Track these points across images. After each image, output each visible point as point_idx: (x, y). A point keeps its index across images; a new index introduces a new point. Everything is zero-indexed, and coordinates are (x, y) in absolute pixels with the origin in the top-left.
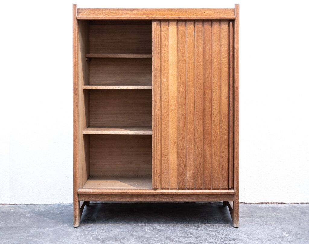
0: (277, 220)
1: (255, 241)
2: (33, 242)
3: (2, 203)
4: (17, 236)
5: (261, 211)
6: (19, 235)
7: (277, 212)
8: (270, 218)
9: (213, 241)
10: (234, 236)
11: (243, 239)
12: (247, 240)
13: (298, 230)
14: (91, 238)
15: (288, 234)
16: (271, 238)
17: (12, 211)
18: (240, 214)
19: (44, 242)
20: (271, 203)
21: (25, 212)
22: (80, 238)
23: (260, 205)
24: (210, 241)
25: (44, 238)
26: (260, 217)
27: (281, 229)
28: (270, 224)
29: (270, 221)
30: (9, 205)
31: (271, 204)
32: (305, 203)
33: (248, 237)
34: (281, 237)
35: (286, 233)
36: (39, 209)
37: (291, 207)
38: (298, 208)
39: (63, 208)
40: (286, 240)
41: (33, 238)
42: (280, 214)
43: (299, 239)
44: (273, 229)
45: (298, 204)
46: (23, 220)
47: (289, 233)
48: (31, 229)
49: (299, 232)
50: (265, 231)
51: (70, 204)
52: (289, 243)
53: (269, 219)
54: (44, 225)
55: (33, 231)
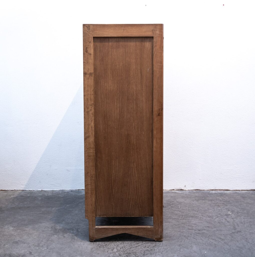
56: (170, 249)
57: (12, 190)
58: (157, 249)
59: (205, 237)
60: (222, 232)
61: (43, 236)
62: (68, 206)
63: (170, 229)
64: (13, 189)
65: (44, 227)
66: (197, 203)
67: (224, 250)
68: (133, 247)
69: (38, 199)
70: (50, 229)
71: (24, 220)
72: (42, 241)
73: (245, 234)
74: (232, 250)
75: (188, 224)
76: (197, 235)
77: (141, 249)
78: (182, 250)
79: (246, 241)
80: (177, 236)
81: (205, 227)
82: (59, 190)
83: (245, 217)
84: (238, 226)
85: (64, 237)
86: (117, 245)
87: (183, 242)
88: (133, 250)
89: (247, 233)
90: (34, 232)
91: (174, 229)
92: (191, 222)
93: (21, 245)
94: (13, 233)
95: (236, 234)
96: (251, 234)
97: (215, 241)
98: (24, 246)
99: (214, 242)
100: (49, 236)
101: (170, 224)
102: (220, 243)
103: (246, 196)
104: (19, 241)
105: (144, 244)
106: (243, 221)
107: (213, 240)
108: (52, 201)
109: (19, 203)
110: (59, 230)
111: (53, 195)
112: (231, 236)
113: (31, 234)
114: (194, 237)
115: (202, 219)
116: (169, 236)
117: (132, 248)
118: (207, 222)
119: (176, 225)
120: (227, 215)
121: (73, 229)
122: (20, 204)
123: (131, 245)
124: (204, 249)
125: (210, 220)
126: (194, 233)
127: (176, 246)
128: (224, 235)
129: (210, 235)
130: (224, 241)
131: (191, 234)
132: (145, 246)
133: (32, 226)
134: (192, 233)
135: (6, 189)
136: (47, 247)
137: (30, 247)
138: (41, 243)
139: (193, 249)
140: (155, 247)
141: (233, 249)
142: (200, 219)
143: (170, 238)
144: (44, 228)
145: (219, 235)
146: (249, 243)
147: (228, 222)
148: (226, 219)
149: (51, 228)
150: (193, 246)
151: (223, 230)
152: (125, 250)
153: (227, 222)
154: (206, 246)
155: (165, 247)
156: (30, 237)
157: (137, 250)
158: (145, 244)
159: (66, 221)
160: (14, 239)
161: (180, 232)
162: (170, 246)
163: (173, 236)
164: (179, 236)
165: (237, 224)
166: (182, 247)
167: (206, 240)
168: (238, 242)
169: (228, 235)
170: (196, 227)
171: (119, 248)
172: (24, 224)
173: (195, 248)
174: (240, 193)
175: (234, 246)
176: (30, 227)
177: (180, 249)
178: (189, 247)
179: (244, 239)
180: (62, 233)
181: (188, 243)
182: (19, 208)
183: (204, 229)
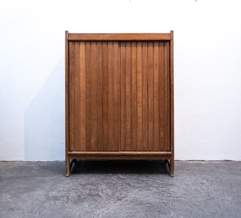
0: (200, 172)
1: (184, 186)
2: (38, 186)
3: (19, 160)
4: (28, 182)
5: (189, 166)
6: (29, 182)
7: (200, 166)
8: (195, 170)
9: (157, 185)
10: (171, 183)
11: (177, 184)
12: (179, 185)
13: (213, 179)
14: (77, 183)
16: (195, 184)
17: (26, 165)
18: (175, 168)
19: (45, 186)
20: (196, 161)
21: (34, 167)
22: (70, 183)
23: (189, 162)
24: (155, 186)
25: (46, 184)
26: (189, 170)
27: (202, 178)
28: (195, 174)
29: (195, 173)
30: (24, 162)
32: (218, 161)
33: (180, 183)
34: (201, 183)
35: (205, 180)
36: (44, 164)
37: (209, 163)
38: (214, 164)
39: (59, 164)
40: (205, 185)
41: (38, 184)
42: (202, 168)
43: (214, 184)
44: (197, 178)
46: (33, 172)
47: (207, 181)
48: (37, 178)
49: (214, 180)
50: (191, 179)
52: (207, 187)
54: (46, 175)
55: (39, 179)
56: (150, 215)
57: (11, 161)
58: (138, 214)
59: (182, 204)
60: (197, 199)
61: (37, 203)
62: (60, 176)
63: (151, 197)
64: (13, 160)
65: (37, 195)
66: (176, 172)
67: (199, 215)
69: (35, 169)
70: (43, 197)
71: (21, 188)
72: (35, 208)
73: (218, 201)
74: (206, 215)
75: (167, 191)
76: (175, 202)
77: (124, 215)
78: (160, 216)
79: (219, 207)
80: (157, 203)
82: (54, 161)
83: (218, 185)
84: (212, 194)
85: (56, 204)
86: (103, 211)
87: (162, 208)
88: (116, 216)
89: (219, 199)
90: (29, 200)
91: (155, 197)
92: (170, 190)
93: (16, 212)
94: (9, 200)
95: (210, 201)
96: (223, 201)
97: (191, 208)
98: (19, 212)
99: (190, 208)
100: (42, 203)
101: (151, 192)
102: (195, 209)
103: (220, 166)
104: (14, 208)
105: (127, 211)
106: (216, 189)
107: (189, 206)
108: (47, 171)
109: (17, 173)
110: (52, 198)
111: (48, 165)
112: (205, 202)
113: (25, 201)
114: (172, 204)
115: (180, 187)
116: (149, 203)
117: (116, 214)
118: (184, 190)
119: (156, 193)
120: (202, 183)
121: (64, 197)
123: (115, 211)
125: (187, 188)
128: (199, 201)
129: (186, 202)
130: (199, 208)
131: (169, 201)
132: (128, 213)
133: (27, 194)
134: (171, 200)
135: (7, 161)
136: (39, 213)
137: (24, 213)
138: (34, 210)
139: (171, 215)
140: (137, 213)
141: (207, 214)
142: (178, 187)
143: (151, 204)
144: (38, 195)
145: (195, 201)
147: (203, 190)
148: (201, 187)
149: (44, 195)
150: (171, 212)
151: (198, 197)
152: (109, 216)
153: (202, 190)
154: (183, 212)
155: (146, 213)
156: (24, 204)
157: (120, 216)
158: (127, 210)
159: (58, 189)
160: (10, 206)
161: (160, 199)
162: (150, 212)
163: (153, 203)
164: (159, 203)
165: (211, 192)
166: (161, 213)
167: (183, 207)
168: (211, 208)
169: (203, 202)
170: (174, 194)
171: (104, 214)
172: (20, 192)
173: (172, 214)
174: (214, 163)
175: (208, 212)
176: (26, 195)
177: (159, 215)
178: (167, 213)
179: (216, 206)
180: (54, 200)
181: (167, 209)
182: (17, 178)
183: (182, 196)
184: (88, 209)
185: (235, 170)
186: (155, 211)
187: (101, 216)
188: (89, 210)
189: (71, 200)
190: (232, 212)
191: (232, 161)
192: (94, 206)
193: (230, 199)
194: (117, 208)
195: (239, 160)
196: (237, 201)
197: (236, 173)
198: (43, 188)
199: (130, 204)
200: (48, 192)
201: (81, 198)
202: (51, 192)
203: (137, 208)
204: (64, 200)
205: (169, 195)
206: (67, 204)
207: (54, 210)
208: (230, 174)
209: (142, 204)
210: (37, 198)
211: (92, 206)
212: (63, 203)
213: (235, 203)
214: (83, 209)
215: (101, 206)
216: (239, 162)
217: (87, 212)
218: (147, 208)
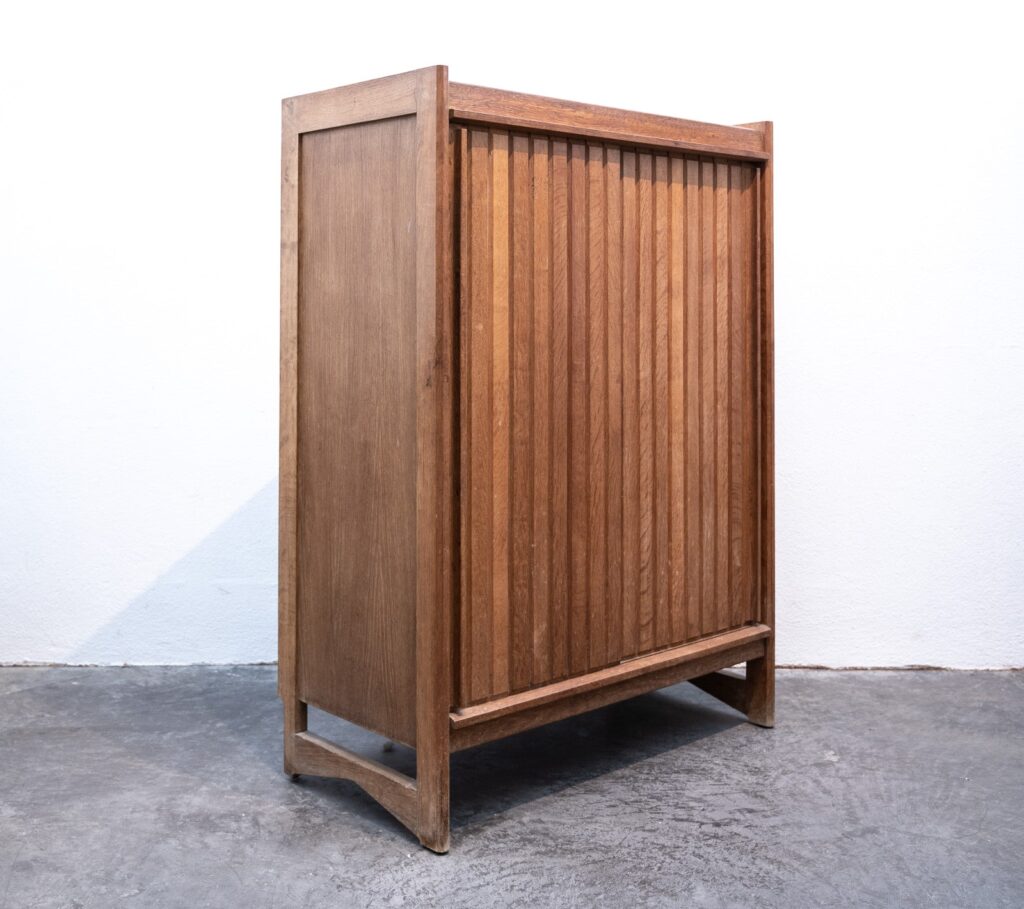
0: (807, 716)
1: (745, 774)
2: (129, 772)
3: (47, 661)
4: (88, 754)
6: (92, 751)
7: (807, 692)
10: (687, 761)
11: (712, 769)
12: (723, 772)
13: (866, 745)
15: (839, 757)
16: (791, 767)
17: (75, 683)
20: (790, 667)
21: (108, 688)
25: (160, 761)
27: (818, 741)
28: (788, 727)
29: (787, 719)
30: (67, 669)
31: (788, 670)
32: (885, 669)
33: (725, 762)
34: (817, 765)
35: (832, 752)
37: (845, 678)
38: (864, 683)
39: (214, 678)
40: (833, 772)
41: (130, 760)
42: (816, 699)
43: (871, 769)
44: (797, 742)
45: (866, 669)
46: (104, 709)
47: (841, 754)
48: (125, 735)
49: (869, 751)
51: (231, 665)
52: (843, 780)
53: (785, 712)
54: (159, 723)
55: (131, 739)
56: (605, 898)
57: (14, 663)
58: (557, 896)
59: (741, 853)
60: (804, 830)
61: (127, 841)
62: (220, 727)
63: (606, 820)
64: (20, 661)
65: (127, 808)
67: (816, 902)
68: (464, 887)
69: (111, 699)
70: (153, 816)
71: (57, 779)
72: (122, 862)
73: (891, 840)
74: (845, 902)
75: (674, 798)
77: (495, 897)
78: (651, 902)
79: (899, 868)
80: (632, 847)
81: (739, 811)
82: (189, 663)
83: (891, 775)
84: (866, 809)
85: (206, 846)
86: (405, 880)
87: (656, 869)
88: (464, 902)
89: (900, 835)
90: (94, 826)
91: (622, 820)
92: (687, 793)
93: (43, 877)
94: (14, 828)
95: (859, 840)
96: (917, 841)
97: (779, 869)
98: (55, 880)
99: (776, 872)
100: (149, 841)
101: (604, 799)
102: (797, 874)
103: (891, 690)
104: (35, 860)
105: (508, 879)
106: (882, 789)
107: (772, 862)
108: (164, 706)
109: (40, 714)
110: (188, 820)
111: (168, 683)
112: (840, 847)
113: (80, 834)
114: (697, 852)
115: (728, 781)
116: (601, 845)
117: (460, 892)
118: (746, 792)
119: (626, 803)
120: (822, 765)
121: (240, 817)
122: (43, 716)
123: (459, 881)
124: (736, 897)
125: (757, 784)
126: (698, 837)
127: (628, 885)
128: (811, 842)
129: (756, 846)
130: (814, 869)
131: (685, 838)
132: (512, 887)
134: (690, 835)
136: (141, 884)
137: (74, 884)
138: (117, 870)
139: (696, 898)
140: (550, 888)
141: (848, 898)
142: (719, 780)
143: (606, 853)
144: (130, 809)
145: (795, 842)
146: (909, 874)
147: (826, 792)
148: (816, 781)
149: (158, 810)
150: (695, 888)
151: (809, 825)
153: (821, 794)
154: (745, 885)
155: (587, 891)
156: (76, 846)
157: (480, 902)
158: (509, 875)
159: (214, 784)
160: (18, 854)
161: (644, 831)
162: (606, 886)
163: (617, 846)
164: (640, 846)
165: (862, 802)
166: (651, 889)
167: (745, 864)
168: (868, 872)
169: (827, 844)
170: (703, 810)
171: (411, 893)
172: (56, 797)
173: (701, 893)
174: (867, 678)
175: (853, 888)
176: (79, 806)
177: (645, 898)
178: (678, 890)
179: (888, 861)
180: (197, 832)
181: (676, 874)
182: (40, 734)
183: (736, 817)
184: (341, 871)
185: (959, 708)
186: (625, 882)
187: (397, 900)
188: (346, 876)
189: (270, 832)
190: (957, 892)
191: (944, 672)
192: (369, 858)
193: (946, 832)
194: (463, 867)
195: (973, 668)
196: (975, 843)
197: (963, 720)
198: (150, 779)
199: (517, 850)
200: (170, 796)
201: (309, 821)
202: (186, 796)
203: (549, 866)
204: (239, 829)
205: (681, 813)
206: (252, 847)
207: (200, 874)
208: (937, 728)
209: (572, 852)
210: (127, 822)
211: (357, 856)
212: (237, 842)
213: (970, 851)
214: (323, 868)
215: (397, 859)
216: (972, 675)
217: (338, 882)
218: (591, 867)
